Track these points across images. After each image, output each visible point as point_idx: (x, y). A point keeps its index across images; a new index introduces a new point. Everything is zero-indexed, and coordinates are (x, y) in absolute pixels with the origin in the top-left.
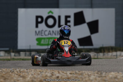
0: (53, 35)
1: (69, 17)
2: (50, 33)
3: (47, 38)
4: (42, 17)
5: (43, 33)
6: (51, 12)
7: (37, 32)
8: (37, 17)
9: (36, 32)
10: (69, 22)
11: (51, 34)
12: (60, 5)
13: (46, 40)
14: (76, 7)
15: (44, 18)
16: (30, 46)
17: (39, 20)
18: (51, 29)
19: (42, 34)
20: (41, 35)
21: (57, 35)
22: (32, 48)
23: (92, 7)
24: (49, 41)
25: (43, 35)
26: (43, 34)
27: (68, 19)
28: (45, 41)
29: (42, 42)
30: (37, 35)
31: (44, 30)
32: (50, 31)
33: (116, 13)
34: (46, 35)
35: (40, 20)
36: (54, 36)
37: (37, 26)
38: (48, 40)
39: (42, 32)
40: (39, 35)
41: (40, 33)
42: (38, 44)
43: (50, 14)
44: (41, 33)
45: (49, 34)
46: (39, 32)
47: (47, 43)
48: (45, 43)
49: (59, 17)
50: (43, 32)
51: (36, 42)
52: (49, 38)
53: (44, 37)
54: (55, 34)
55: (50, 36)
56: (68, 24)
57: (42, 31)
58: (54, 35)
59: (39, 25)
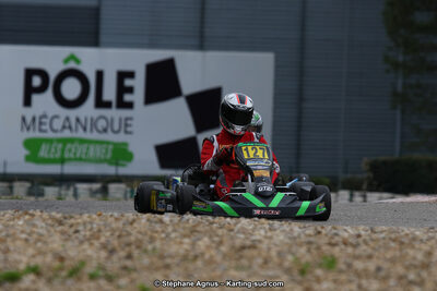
0: (76, 130)
1: (131, 75)
2: (67, 125)
3: (59, 140)
4: (43, 74)
5: (45, 124)
6: (72, 58)
7: (29, 120)
8: (29, 73)
9: (24, 119)
10: (130, 90)
11: (70, 128)
12: (103, 38)
13: (54, 146)
14: (153, 45)
15: (52, 76)
16: (5, 164)
17: (34, 83)
18: (73, 113)
19: (43, 127)
20: (41, 130)
21: (91, 130)
22: (11, 170)
23: (201, 46)
24: (63, 151)
25: (45, 131)
26: (47, 127)
27: (128, 82)
28: (53, 150)
29: (43, 153)
30: (28, 129)
31: (50, 115)
32: (67, 119)
33: (278, 67)
34: (54, 131)
35: (37, 81)
36: (80, 134)
37: (27, 102)
38: (60, 146)
39: (44, 120)
40: (34, 129)
41: (37, 122)
42: (28, 159)
43: (72, 65)
44: (41, 123)
45: (64, 127)
46: (34, 119)
47: (58, 155)
48: (52, 156)
49: (100, 75)
50: (47, 121)
51: (25, 152)
52: (65, 141)
53: (50, 135)
54: (85, 129)
55: (67, 134)
56: (127, 98)
57: (44, 116)
58: (81, 130)
59: (35, 98)
